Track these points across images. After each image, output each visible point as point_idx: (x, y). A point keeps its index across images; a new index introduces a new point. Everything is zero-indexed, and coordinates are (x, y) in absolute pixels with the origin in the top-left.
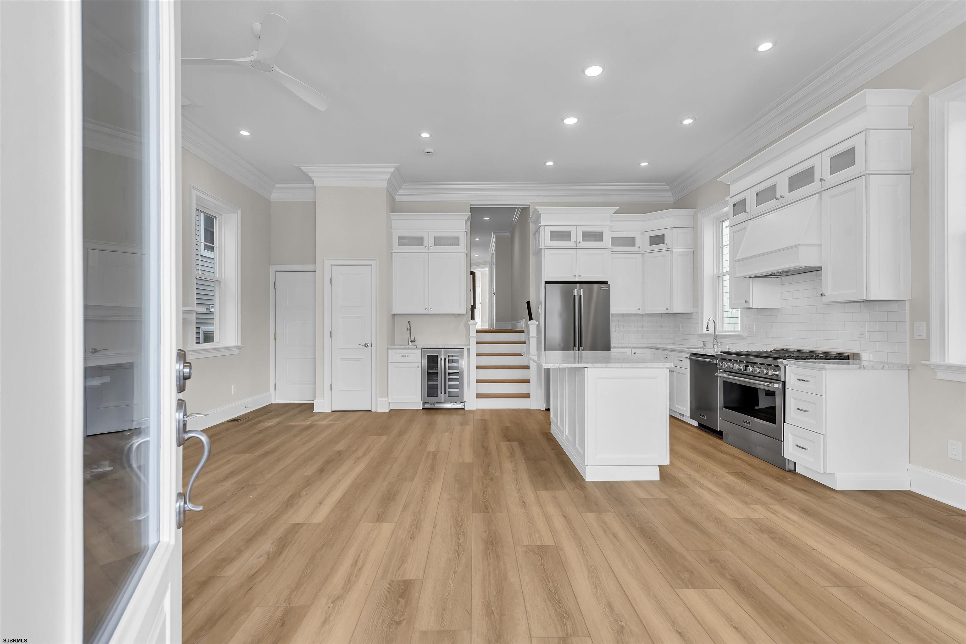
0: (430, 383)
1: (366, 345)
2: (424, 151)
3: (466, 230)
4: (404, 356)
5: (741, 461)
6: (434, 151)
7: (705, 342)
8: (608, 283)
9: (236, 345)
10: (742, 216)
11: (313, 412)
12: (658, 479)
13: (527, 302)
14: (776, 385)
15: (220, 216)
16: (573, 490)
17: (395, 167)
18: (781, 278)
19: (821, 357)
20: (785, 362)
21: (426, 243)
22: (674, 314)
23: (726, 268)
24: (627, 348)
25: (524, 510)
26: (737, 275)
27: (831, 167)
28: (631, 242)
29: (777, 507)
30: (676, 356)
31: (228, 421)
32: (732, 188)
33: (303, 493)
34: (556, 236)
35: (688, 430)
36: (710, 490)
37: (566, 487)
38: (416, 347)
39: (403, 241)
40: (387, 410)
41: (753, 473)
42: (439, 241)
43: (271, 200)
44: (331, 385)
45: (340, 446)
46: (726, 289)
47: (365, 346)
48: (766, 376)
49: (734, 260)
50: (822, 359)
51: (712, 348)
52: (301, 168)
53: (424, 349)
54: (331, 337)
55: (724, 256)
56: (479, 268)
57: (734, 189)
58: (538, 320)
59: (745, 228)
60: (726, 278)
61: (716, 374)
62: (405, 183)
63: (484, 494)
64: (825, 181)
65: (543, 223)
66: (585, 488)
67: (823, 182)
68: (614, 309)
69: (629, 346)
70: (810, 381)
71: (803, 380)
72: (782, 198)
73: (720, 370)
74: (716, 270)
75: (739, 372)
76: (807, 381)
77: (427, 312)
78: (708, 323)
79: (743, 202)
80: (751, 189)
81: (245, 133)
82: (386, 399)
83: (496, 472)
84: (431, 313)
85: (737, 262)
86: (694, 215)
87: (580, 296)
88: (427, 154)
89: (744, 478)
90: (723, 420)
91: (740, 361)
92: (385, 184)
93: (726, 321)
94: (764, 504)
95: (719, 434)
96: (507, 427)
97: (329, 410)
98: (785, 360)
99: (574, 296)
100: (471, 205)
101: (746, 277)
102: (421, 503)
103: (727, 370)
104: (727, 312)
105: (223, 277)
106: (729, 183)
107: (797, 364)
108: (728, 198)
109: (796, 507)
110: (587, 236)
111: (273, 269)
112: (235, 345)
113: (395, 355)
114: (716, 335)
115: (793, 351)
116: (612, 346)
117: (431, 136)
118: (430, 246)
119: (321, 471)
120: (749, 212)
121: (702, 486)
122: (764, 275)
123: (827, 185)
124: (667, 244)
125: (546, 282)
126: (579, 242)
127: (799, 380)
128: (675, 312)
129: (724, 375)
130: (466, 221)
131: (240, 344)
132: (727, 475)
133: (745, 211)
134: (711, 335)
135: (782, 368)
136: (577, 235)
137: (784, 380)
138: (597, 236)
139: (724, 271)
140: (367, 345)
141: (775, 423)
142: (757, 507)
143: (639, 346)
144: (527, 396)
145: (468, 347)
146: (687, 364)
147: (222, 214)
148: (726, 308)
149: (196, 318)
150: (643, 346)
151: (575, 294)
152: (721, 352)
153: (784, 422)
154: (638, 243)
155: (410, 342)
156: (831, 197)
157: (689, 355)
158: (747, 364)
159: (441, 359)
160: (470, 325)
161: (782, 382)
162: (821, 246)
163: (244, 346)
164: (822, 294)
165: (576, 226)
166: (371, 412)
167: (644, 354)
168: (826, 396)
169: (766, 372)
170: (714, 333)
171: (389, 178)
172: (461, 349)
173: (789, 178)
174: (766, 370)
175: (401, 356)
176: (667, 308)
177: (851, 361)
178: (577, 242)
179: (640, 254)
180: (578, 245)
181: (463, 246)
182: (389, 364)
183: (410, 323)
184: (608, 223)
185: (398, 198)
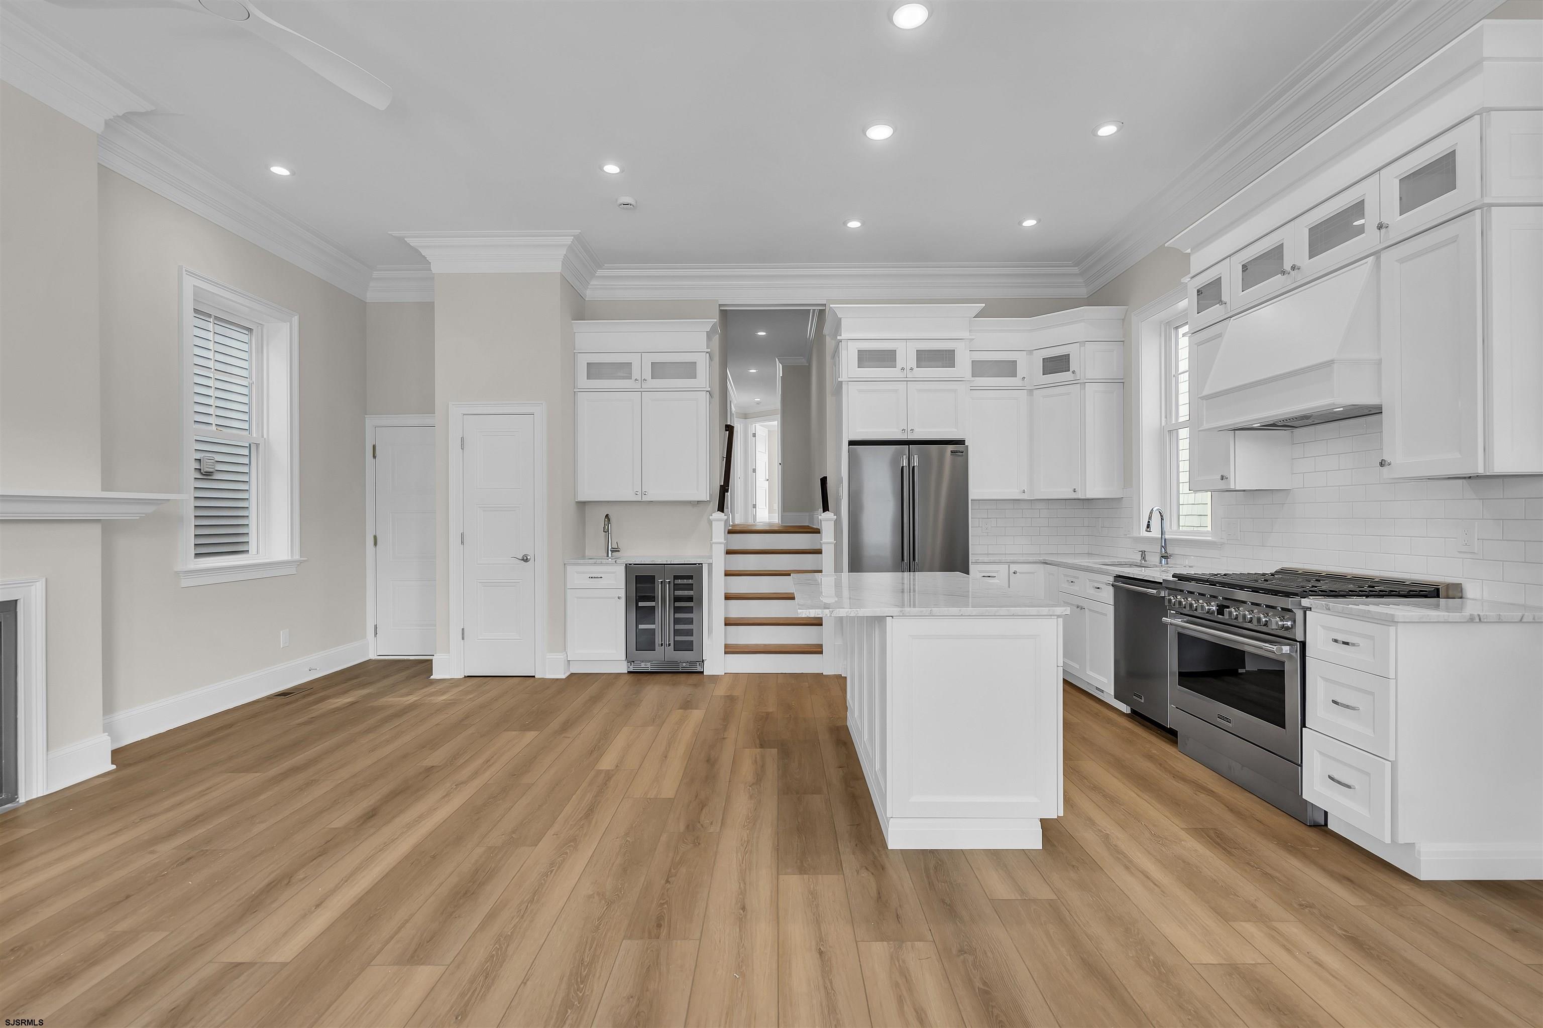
0: (641, 627)
1: (525, 558)
2: (617, 200)
3: (709, 350)
4: (594, 578)
5: (1212, 798)
6: (636, 202)
7: (1145, 551)
8: (965, 445)
9: (290, 558)
10: (1215, 312)
11: (431, 676)
12: (1039, 845)
13: (821, 479)
14: (1286, 649)
15: (260, 327)
16: (856, 873)
17: (572, 236)
18: (1293, 431)
19: (1381, 591)
20: (1305, 602)
21: (636, 373)
22: (1088, 499)
23: (1184, 413)
24: (1000, 562)
25: (738, 930)
26: (1206, 426)
27: (1401, 199)
28: (1009, 368)
29: (1294, 929)
30: (1089, 579)
31: (269, 698)
32: (1193, 258)
33: (300, 875)
34: (867, 358)
35: (1109, 721)
36: (1148, 877)
37: (844, 865)
38: (616, 562)
39: (595, 370)
40: (563, 676)
41: (1238, 831)
42: (659, 370)
43: (367, 301)
44: (463, 629)
45: (436, 758)
46: (1184, 455)
47: (523, 560)
48: (1264, 629)
49: (1199, 396)
50: (1382, 596)
51: (1158, 564)
52: (406, 239)
53: (630, 564)
54: (462, 543)
55: (1180, 396)
56: (765, 421)
57: (1198, 261)
58: (838, 513)
59: (1220, 336)
60: (1184, 433)
61: (1164, 618)
62: (600, 267)
63: (669, 882)
64: (1389, 229)
65: (844, 335)
66: (883, 868)
67: (1383, 230)
68: (975, 492)
69: (1003, 558)
70: (1361, 645)
71: (1344, 643)
72: (1296, 271)
73: (1172, 612)
74: (1166, 417)
75: (1208, 616)
76: (1353, 645)
77: (639, 498)
78: (1150, 518)
79: (1217, 284)
80: (1233, 258)
81: (280, 171)
82: (561, 656)
83: (712, 823)
84: (645, 499)
85: (1205, 401)
86: (1123, 319)
87: (914, 467)
88: (623, 208)
89: (1219, 844)
90: (1177, 708)
91: (1211, 596)
92: (556, 267)
93: (1183, 510)
94: (1262, 918)
95: (1171, 735)
96: (768, 714)
97: (457, 675)
98: (1305, 598)
99: (902, 467)
100: (720, 305)
101: (1221, 430)
102: (528, 906)
103: (1186, 611)
104: (1186, 497)
105: (265, 436)
106: (1189, 251)
107: (1331, 608)
108: (1186, 279)
109: (1335, 928)
110: (926, 358)
111: (370, 422)
112: (287, 559)
113: (578, 576)
114: (1165, 540)
115: (1318, 577)
116: (972, 558)
117: (622, 171)
118: (643, 379)
119: (371, 815)
120: (1228, 303)
121: (1129, 866)
122: (1259, 425)
123: (1394, 235)
124: (1074, 372)
125: (851, 443)
126: (912, 369)
127: (1336, 641)
128: (1089, 496)
129: (1178, 621)
130: (709, 336)
131: (297, 557)
132: (1183, 835)
133: (1221, 302)
134: (1156, 539)
135: (1299, 614)
136: (906, 356)
137: (1302, 640)
138: (946, 358)
139: (1181, 420)
140: (527, 559)
141: (1283, 726)
142: (1249, 928)
143: (1022, 559)
144: (817, 650)
145: (710, 561)
146: (1108, 595)
147: (263, 324)
148: (1184, 488)
149: (194, 511)
150: (1031, 559)
151: (903, 464)
152: (1173, 576)
153: (1304, 725)
154: (1021, 370)
155: (610, 552)
156: (1402, 261)
157: (1113, 579)
158: (1226, 603)
159: (660, 583)
160: (713, 522)
161: (1298, 643)
162: (1379, 362)
163: (305, 561)
164: (1381, 463)
165: (905, 339)
166: (533, 678)
167: (1033, 573)
168: (1396, 679)
169: (1264, 620)
170: (1161, 536)
171: (564, 257)
172: (696, 564)
173: (1309, 229)
174: (1264, 616)
175: (589, 577)
176: (1075, 489)
177: (1442, 601)
178: (908, 370)
179: (1026, 390)
180: (911, 375)
181: (702, 379)
182: (568, 591)
183: (608, 518)
184: (965, 334)
185: (591, 295)
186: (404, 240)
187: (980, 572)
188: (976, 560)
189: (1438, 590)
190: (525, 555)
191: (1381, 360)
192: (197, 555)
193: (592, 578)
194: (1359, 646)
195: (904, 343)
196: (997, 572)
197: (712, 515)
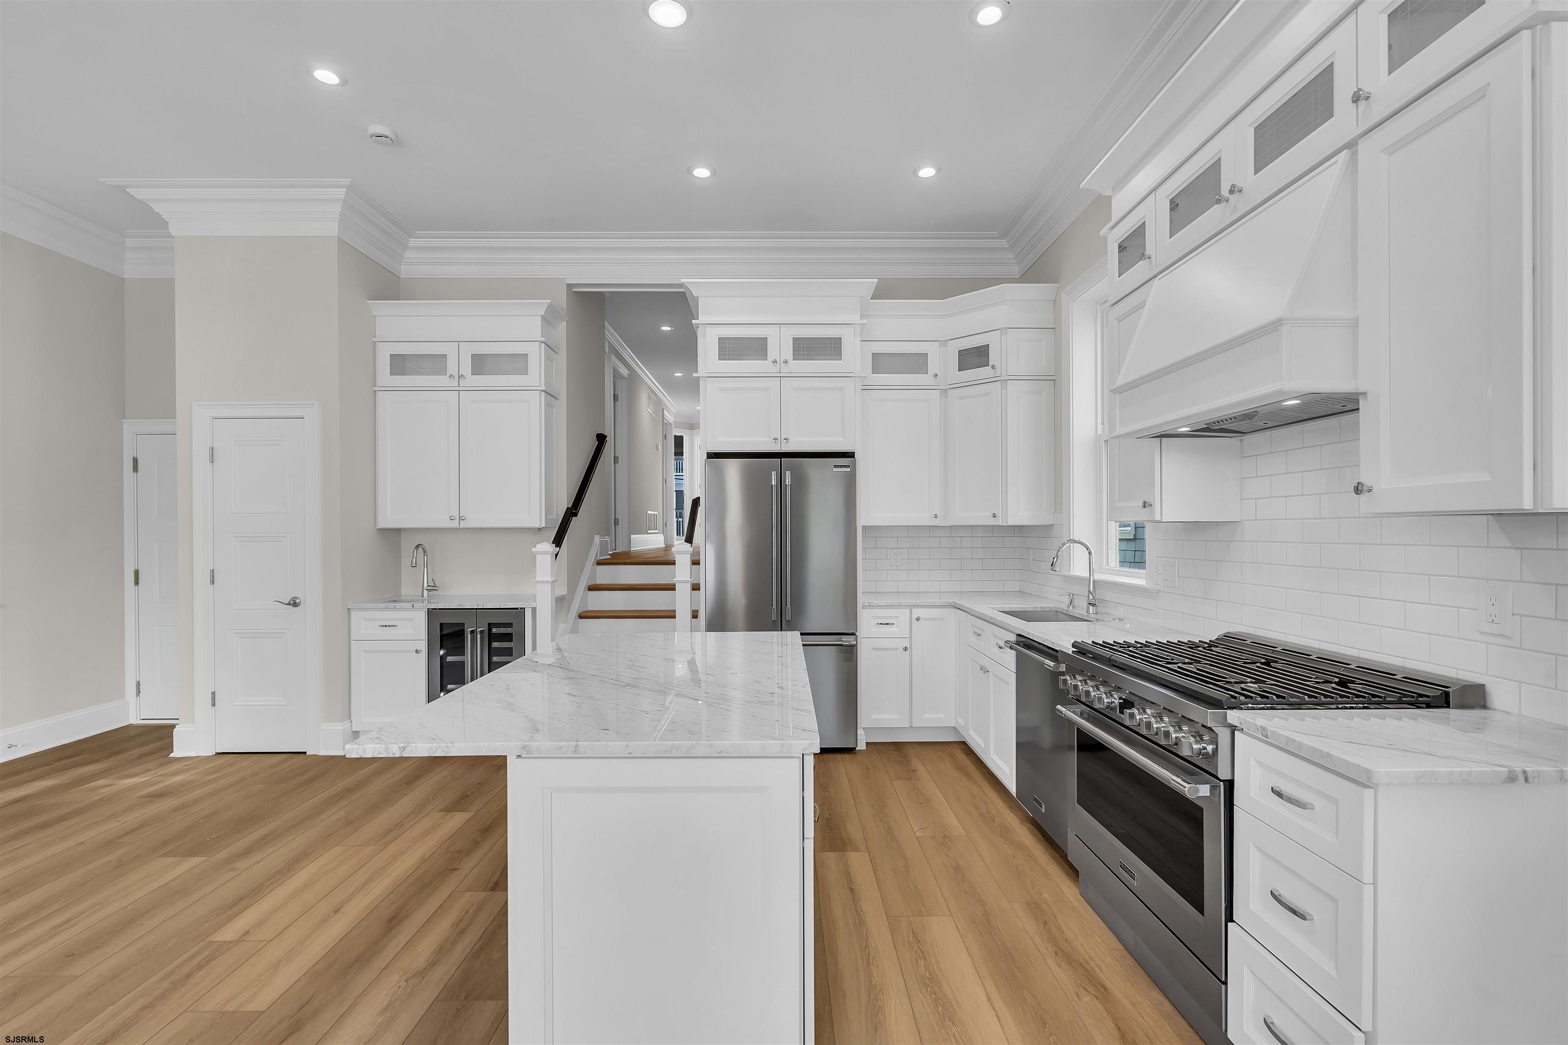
1: (294, 602)
2: (366, 131)
3: (545, 340)
4: (389, 626)
6: (395, 135)
7: (1073, 594)
8: (853, 457)
10: (1140, 271)
11: (172, 755)
14: (1204, 790)
17: (346, 187)
18: (1242, 440)
20: (1233, 716)
21: (452, 368)
24: (900, 606)
26: (1119, 431)
27: (1390, 47)
28: (917, 363)
30: (993, 634)
32: (1114, 202)
34: (730, 348)
38: (413, 606)
39: (400, 364)
42: (480, 364)
43: (125, 277)
44: (214, 692)
47: (290, 604)
49: (1112, 389)
52: (128, 190)
54: (212, 582)
57: (1120, 203)
59: (1141, 306)
61: (1059, 706)
62: (412, 234)
64: (1370, 100)
65: (702, 319)
67: (1362, 104)
68: (867, 515)
69: (903, 601)
70: (1319, 808)
71: (1292, 800)
72: (1237, 195)
73: (1070, 696)
74: (1103, 423)
75: (1109, 713)
77: (455, 524)
79: (1139, 233)
80: (1158, 192)
82: (347, 724)
84: (463, 525)
85: (1118, 395)
86: (1054, 299)
87: (785, 487)
88: (377, 141)
92: (331, 229)
95: (1072, 869)
97: (210, 752)
98: (1232, 708)
99: (774, 487)
100: (569, 285)
101: (1141, 436)
106: (1110, 192)
108: (1107, 231)
110: (805, 348)
111: (129, 428)
113: (367, 623)
114: (1094, 582)
117: (342, 79)
118: (460, 375)
120: (1153, 257)
122: (1187, 428)
123: (1378, 110)
124: (993, 367)
125: (712, 456)
126: (786, 362)
127: (1278, 794)
128: (1012, 523)
129: (1073, 714)
130: (548, 320)
133: (1143, 256)
135: (1223, 735)
136: (780, 346)
137: (1229, 777)
138: (829, 348)
140: (297, 603)
141: (1201, 909)
143: (926, 601)
145: (534, 605)
150: (938, 601)
151: (773, 482)
153: (1230, 918)
154: (933, 365)
155: (425, 592)
156: (1391, 150)
157: (1015, 637)
158: (1132, 698)
159: (469, 633)
160: (537, 555)
161: (1222, 783)
162: (1354, 324)
164: (1357, 488)
165: (780, 323)
166: (302, 755)
167: (941, 619)
168: (1375, 883)
169: (1174, 736)
170: (1088, 576)
171: (340, 215)
172: (517, 609)
173: (1255, 129)
174: (1174, 731)
175: (380, 626)
176: (994, 514)
177: (1452, 713)
178: (782, 362)
179: (939, 391)
180: (784, 369)
181: (535, 375)
182: (353, 643)
183: (420, 549)
184: (856, 318)
185: (405, 271)
186: (126, 191)
187: (875, 618)
188: (868, 603)
189: (1447, 694)
190: (294, 599)
191: (1357, 320)
193: (386, 626)
194: (1313, 809)
195: (778, 328)
196: (896, 618)
197: (535, 547)
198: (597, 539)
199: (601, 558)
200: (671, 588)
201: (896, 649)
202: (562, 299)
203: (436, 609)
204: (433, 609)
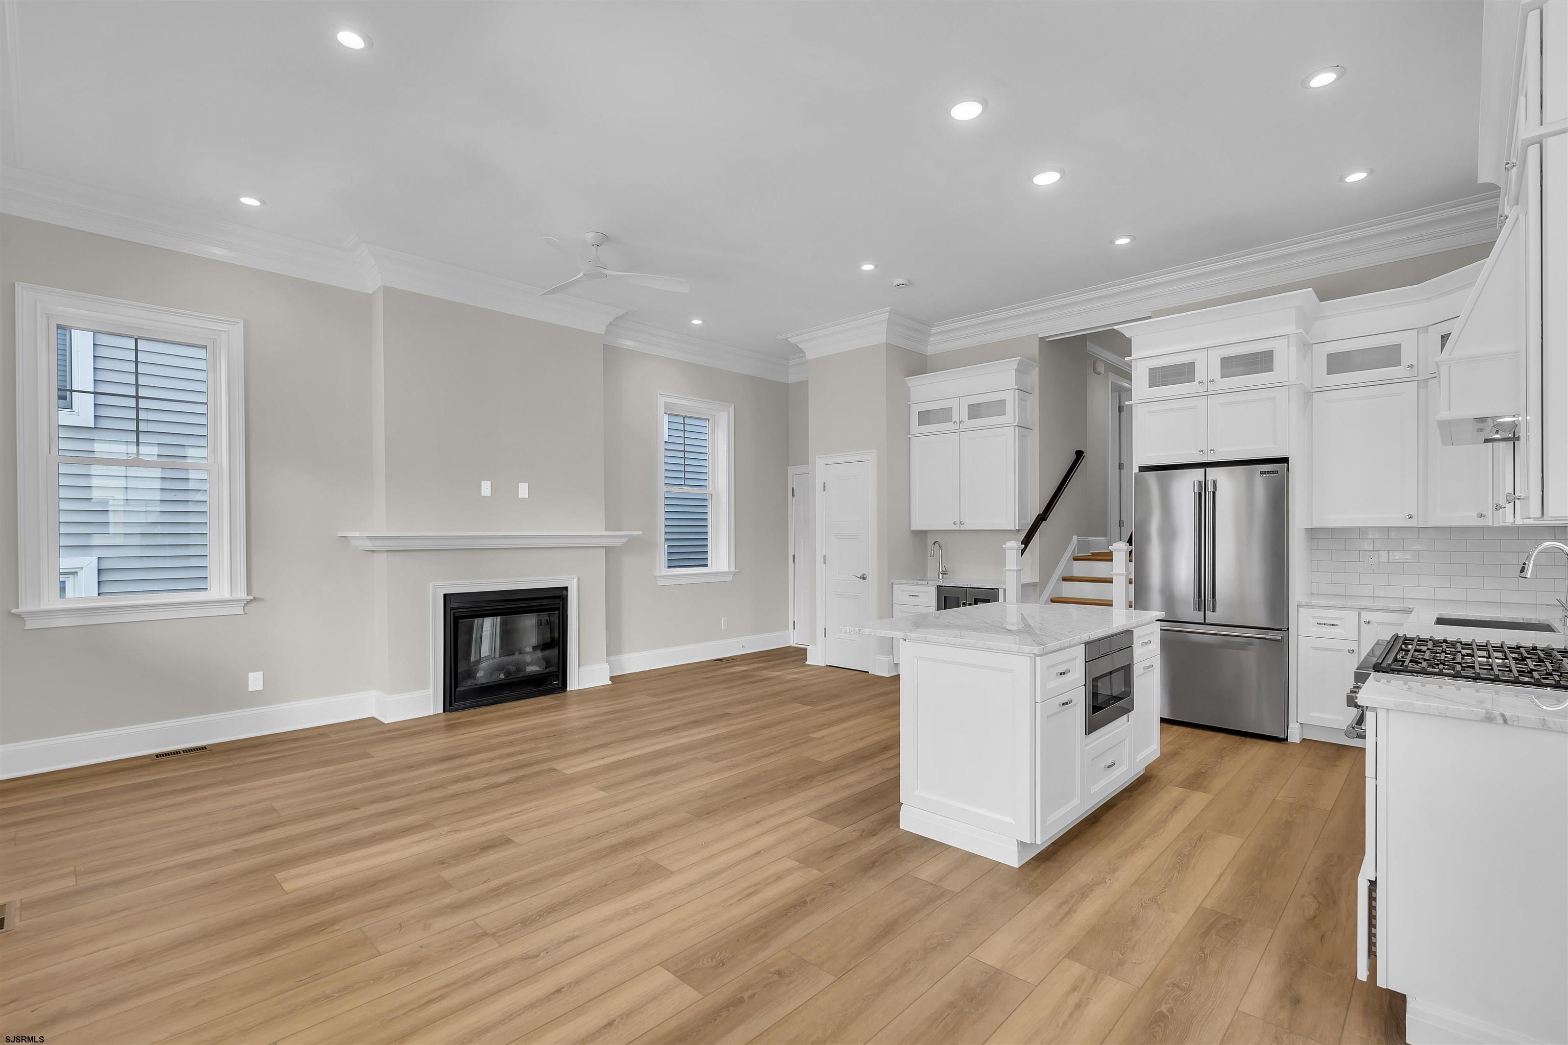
2: (892, 283)
3: (1019, 386)
6: (909, 281)
8: (1286, 461)
9: (729, 569)
11: (806, 663)
15: (713, 418)
17: (885, 313)
21: (955, 418)
28: (1388, 356)
34: (1160, 377)
38: (930, 583)
39: (926, 418)
42: (975, 411)
43: (789, 383)
44: (825, 629)
47: (862, 578)
52: (787, 339)
54: (825, 563)
62: (932, 327)
65: (1135, 354)
77: (957, 528)
81: (697, 322)
82: (889, 659)
84: (963, 528)
87: (1211, 493)
88: (898, 288)
92: (881, 338)
97: (822, 664)
99: (1195, 493)
100: (1040, 338)
105: (716, 489)
110: (1233, 365)
111: (791, 470)
112: (727, 570)
113: (902, 593)
117: (876, 267)
118: (960, 421)
125: (1143, 469)
126: (1214, 380)
130: (1021, 371)
131: (733, 569)
136: (1206, 368)
138: (1261, 362)
140: (864, 577)
145: (1005, 586)
147: (714, 415)
149: (665, 539)
151: (1196, 490)
154: (1408, 356)
155: (940, 575)
160: (1007, 551)
163: (738, 572)
165: (1206, 348)
166: (866, 673)
171: (886, 328)
172: (994, 589)
175: (910, 595)
178: (1209, 381)
179: (1416, 382)
180: (1211, 387)
181: (1011, 415)
182: (894, 605)
183: (937, 545)
184: (1292, 329)
185: (930, 350)
187: (1314, 617)
188: (1307, 602)
190: (863, 575)
192: (669, 567)
193: (914, 596)
195: (1204, 353)
196: (1341, 619)
197: (1005, 544)
198: (1075, 538)
199: (1079, 555)
200: (1110, 581)
201: (1341, 651)
202: (1035, 350)
203: (942, 586)
204: (940, 586)
